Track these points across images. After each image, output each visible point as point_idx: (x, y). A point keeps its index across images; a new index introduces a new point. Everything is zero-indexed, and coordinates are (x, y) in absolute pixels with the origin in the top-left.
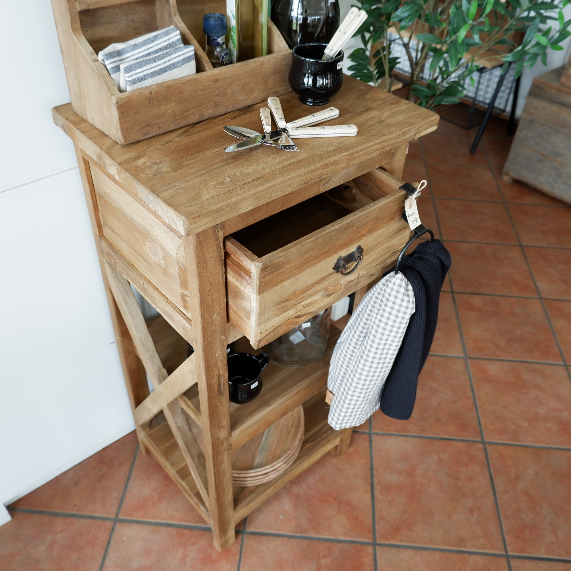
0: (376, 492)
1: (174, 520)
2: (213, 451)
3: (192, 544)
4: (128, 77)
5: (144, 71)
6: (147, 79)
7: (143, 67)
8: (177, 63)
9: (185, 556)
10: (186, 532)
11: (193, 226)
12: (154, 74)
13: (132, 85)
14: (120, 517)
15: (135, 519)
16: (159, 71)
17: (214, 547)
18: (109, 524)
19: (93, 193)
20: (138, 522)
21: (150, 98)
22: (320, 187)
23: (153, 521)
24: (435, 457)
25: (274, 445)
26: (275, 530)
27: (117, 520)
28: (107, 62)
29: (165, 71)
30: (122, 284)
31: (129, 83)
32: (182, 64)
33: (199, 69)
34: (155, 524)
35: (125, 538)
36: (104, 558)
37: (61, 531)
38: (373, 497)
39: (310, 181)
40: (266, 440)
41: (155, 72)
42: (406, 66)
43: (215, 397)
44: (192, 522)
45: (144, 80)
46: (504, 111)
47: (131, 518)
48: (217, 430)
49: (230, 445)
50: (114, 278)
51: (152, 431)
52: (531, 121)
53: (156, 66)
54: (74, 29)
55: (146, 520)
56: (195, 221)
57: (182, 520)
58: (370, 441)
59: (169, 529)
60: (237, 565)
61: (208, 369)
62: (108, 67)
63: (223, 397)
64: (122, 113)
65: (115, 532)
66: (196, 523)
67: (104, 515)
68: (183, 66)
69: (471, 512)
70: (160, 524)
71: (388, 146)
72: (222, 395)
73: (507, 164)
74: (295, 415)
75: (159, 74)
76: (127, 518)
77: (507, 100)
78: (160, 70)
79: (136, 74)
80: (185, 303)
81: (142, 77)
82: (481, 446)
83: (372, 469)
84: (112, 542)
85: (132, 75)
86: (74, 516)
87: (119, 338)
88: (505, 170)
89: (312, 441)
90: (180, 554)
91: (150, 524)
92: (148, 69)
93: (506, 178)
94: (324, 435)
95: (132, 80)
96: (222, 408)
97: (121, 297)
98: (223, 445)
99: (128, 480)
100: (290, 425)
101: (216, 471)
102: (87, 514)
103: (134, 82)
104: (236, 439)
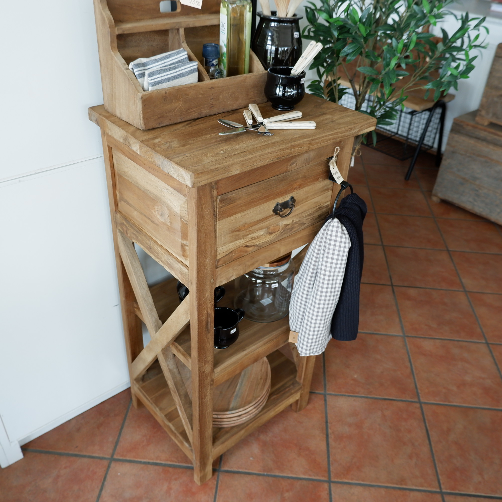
0: (331, 441)
1: (161, 460)
2: (199, 383)
3: (176, 479)
4: (150, 80)
5: (162, 76)
6: (163, 83)
7: (161, 73)
8: (185, 73)
9: (170, 489)
10: (171, 470)
11: (197, 180)
12: (169, 80)
13: (153, 86)
14: (115, 457)
15: (128, 459)
16: (172, 78)
17: (194, 482)
18: (106, 463)
19: (113, 175)
20: (130, 461)
21: (165, 96)
22: (288, 166)
23: (143, 460)
24: (379, 413)
25: (246, 393)
26: (246, 469)
27: (112, 460)
28: (135, 70)
29: (177, 78)
31: (151, 84)
32: (189, 74)
33: (200, 79)
34: (145, 463)
35: (119, 474)
36: (101, 490)
37: (65, 468)
38: (328, 444)
39: (282, 157)
40: (239, 389)
41: (169, 78)
42: (352, 107)
43: (204, 333)
44: (176, 462)
45: (162, 83)
46: (432, 147)
47: (124, 458)
48: (204, 364)
49: (212, 380)
50: (124, 245)
51: (144, 384)
52: (453, 152)
53: (170, 74)
54: (112, 47)
55: (136, 460)
56: (199, 176)
57: (167, 460)
58: (325, 400)
59: (156, 467)
60: (213, 497)
61: (200, 306)
62: (136, 74)
63: (210, 334)
64: (145, 106)
65: (110, 469)
66: (179, 463)
67: (101, 455)
68: (189, 76)
69: (410, 457)
70: (149, 463)
71: (338, 138)
72: (209, 332)
73: (436, 187)
74: (263, 371)
75: (172, 80)
76: (121, 458)
77: (434, 138)
78: (173, 76)
79: (157, 78)
80: (184, 252)
81: (160, 81)
82: (418, 405)
83: (327, 422)
84: (108, 477)
85: (154, 79)
86: (76, 455)
87: (124, 299)
88: (434, 192)
89: (277, 394)
90: (165, 487)
91: (140, 463)
92: (165, 76)
93: (435, 199)
94: (287, 389)
95: (153, 82)
96: (208, 344)
97: (129, 260)
98: (207, 379)
99: (122, 428)
100: (259, 378)
101: (200, 403)
102: (87, 454)
103: (154, 84)
104: (217, 376)
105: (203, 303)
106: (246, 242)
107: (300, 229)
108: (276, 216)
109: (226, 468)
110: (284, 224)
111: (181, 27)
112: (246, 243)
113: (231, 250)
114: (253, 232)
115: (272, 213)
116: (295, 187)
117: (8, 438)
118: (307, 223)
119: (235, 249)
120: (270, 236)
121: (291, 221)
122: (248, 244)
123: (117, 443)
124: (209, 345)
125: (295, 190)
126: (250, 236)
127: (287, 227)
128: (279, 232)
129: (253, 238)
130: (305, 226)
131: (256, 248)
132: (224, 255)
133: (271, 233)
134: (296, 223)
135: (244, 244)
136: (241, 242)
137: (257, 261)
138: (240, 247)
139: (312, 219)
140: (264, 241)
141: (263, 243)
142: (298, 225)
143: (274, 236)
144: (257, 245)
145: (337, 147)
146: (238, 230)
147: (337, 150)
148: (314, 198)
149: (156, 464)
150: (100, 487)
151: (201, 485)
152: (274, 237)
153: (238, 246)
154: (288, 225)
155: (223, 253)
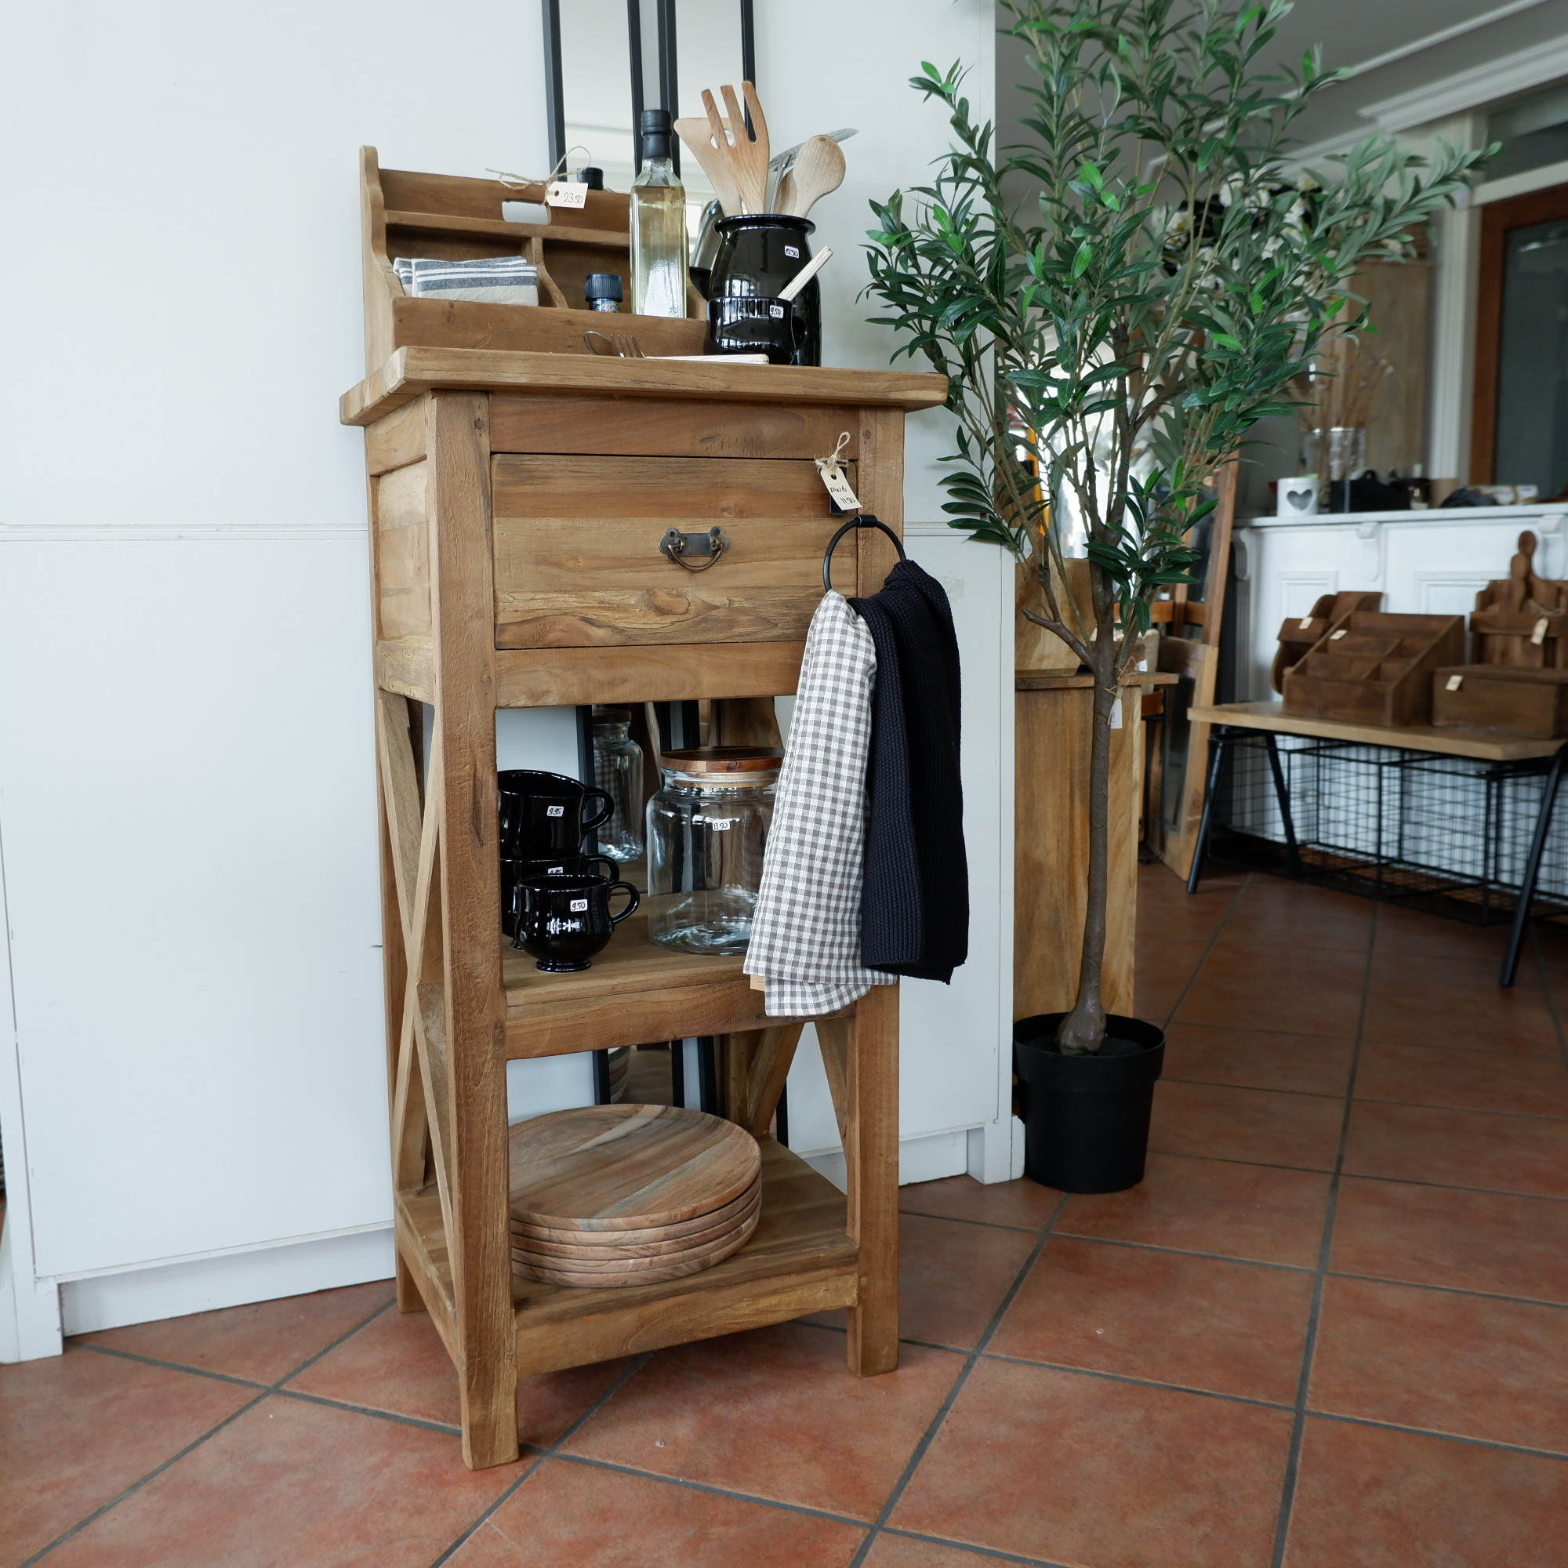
0: (933, 1445)
1: (399, 1409)
3: (413, 1450)
5: (445, 274)
6: (450, 288)
7: (445, 268)
8: (503, 278)
9: (385, 1463)
10: (413, 1430)
11: (415, 362)
12: (462, 283)
13: (424, 290)
14: (285, 1387)
15: (316, 1395)
16: (470, 281)
18: (253, 1393)
20: (319, 1401)
21: (450, 312)
22: (697, 442)
23: (351, 1404)
24: (1137, 1415)
26: (629, 1462)
27: (276, 1390)
29: (481, 285)
30: (397, 739)
31: (421, 286)
32: (511, 284)
33: (544, 300)
34: (354, 1409)
35: (271, 1416)
36: (204, 1438)
37: (145, 1386)
41: (463, 280)
44: (436, 1419)
45: (445, 288)
47: (306, 1393)
49: (500, 1026)
53: (465, 273)
54: (375, 247)
55: (336, 1400)
56: (418, 355)
57: (417, 1412)
58: (968, 1367)
60: (495, 1499)
61: (451, 742)
62: (402, 276)
63: (485, 849)
64: (400, 321)
65: (256, 1406)
66: (444, 1422)
67: (252, 1379)
68: (513, 287)
70: (364, 1411)
72: (482, 845)
75: (470, 286)
76: (298, 1391)
78: (473, 279)
79: (434, 275)
81: (441, 281)
82: (1289, 1416)
83: (944, 1409)
84: (240, 1419)
85: (425, 275)
86: (188, 1370)
90: (375, 1459)
91: (343, 1407)
92: (452, 273)
95: (426, 282)
96: (480, 880)
99: (339, 1341)
101: (461, 1091)
102: (218, 1372)
103: (427, 286)
104: (515, 1018)
105: (460, 738)
106: (583, 605)
107: (760, 636)
108: (673, 566)
109: (570, 1452)
110: (703, 601)
111: (536, 236)
112: (585, 611)
113: (540, 614)
114: (605, 587)
115: (658, 553)
116: (725, 504)
117: (34, 1262)
118: (779, 625)
119: (550, 613)
120: (659, 619)
121: (725, 598)
122: (591, 615)
123: (306, 1364)
124: (485, 884)
125: (725, 514)
126: (597, 594)
127: (714, 613)
128: (687, 616)
129: (603, 602)
130: (776, 632)
131: (617, 638)
132: (520, 620)
133: (661, 611)
134: (744, 611)
135: (580, 610)
136: (568, 601)
137: (624, 681)
138: (565, 614)
139: (800, 620)
140: (643, 626)
141: (639, 632)
142: (750, 620)
143: (673, 623)
144: (622, 631)
145: (844, 434)
146: (558, 564)
147: (845, 437)
148: (793, 559)
149: (383, 1415)
150: (204, 1433)
151: (475, 1470)
152: (672, 628)
153: (560, 609)
154: (716, 607)
155: (516, 611)
